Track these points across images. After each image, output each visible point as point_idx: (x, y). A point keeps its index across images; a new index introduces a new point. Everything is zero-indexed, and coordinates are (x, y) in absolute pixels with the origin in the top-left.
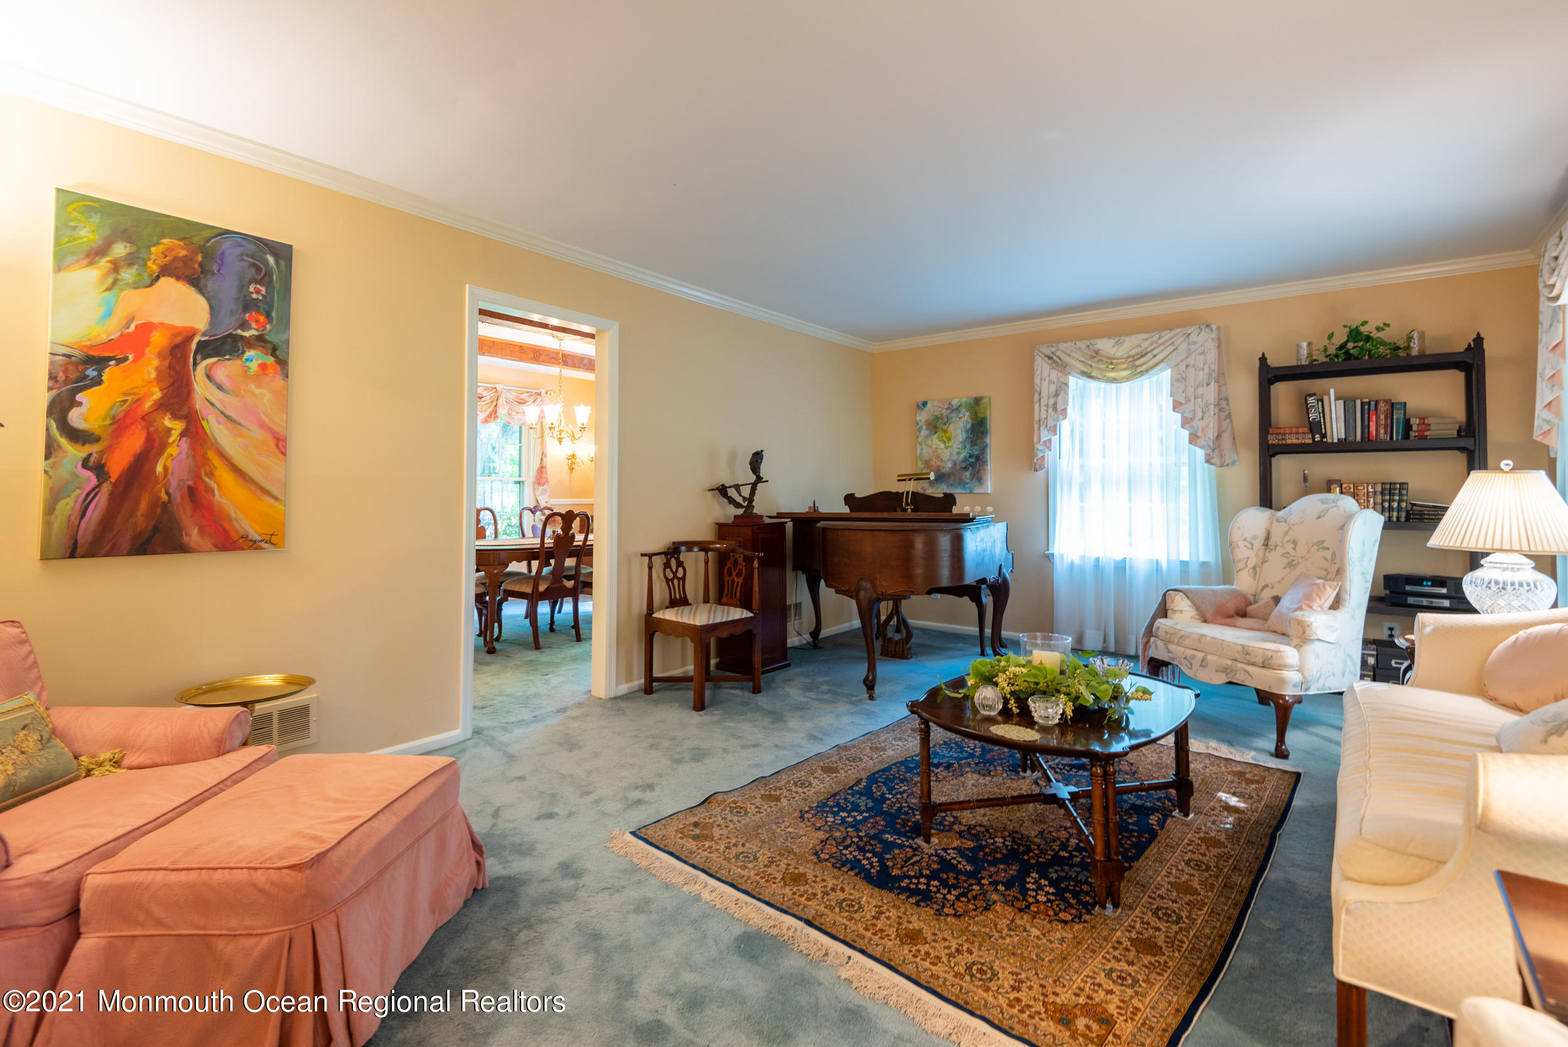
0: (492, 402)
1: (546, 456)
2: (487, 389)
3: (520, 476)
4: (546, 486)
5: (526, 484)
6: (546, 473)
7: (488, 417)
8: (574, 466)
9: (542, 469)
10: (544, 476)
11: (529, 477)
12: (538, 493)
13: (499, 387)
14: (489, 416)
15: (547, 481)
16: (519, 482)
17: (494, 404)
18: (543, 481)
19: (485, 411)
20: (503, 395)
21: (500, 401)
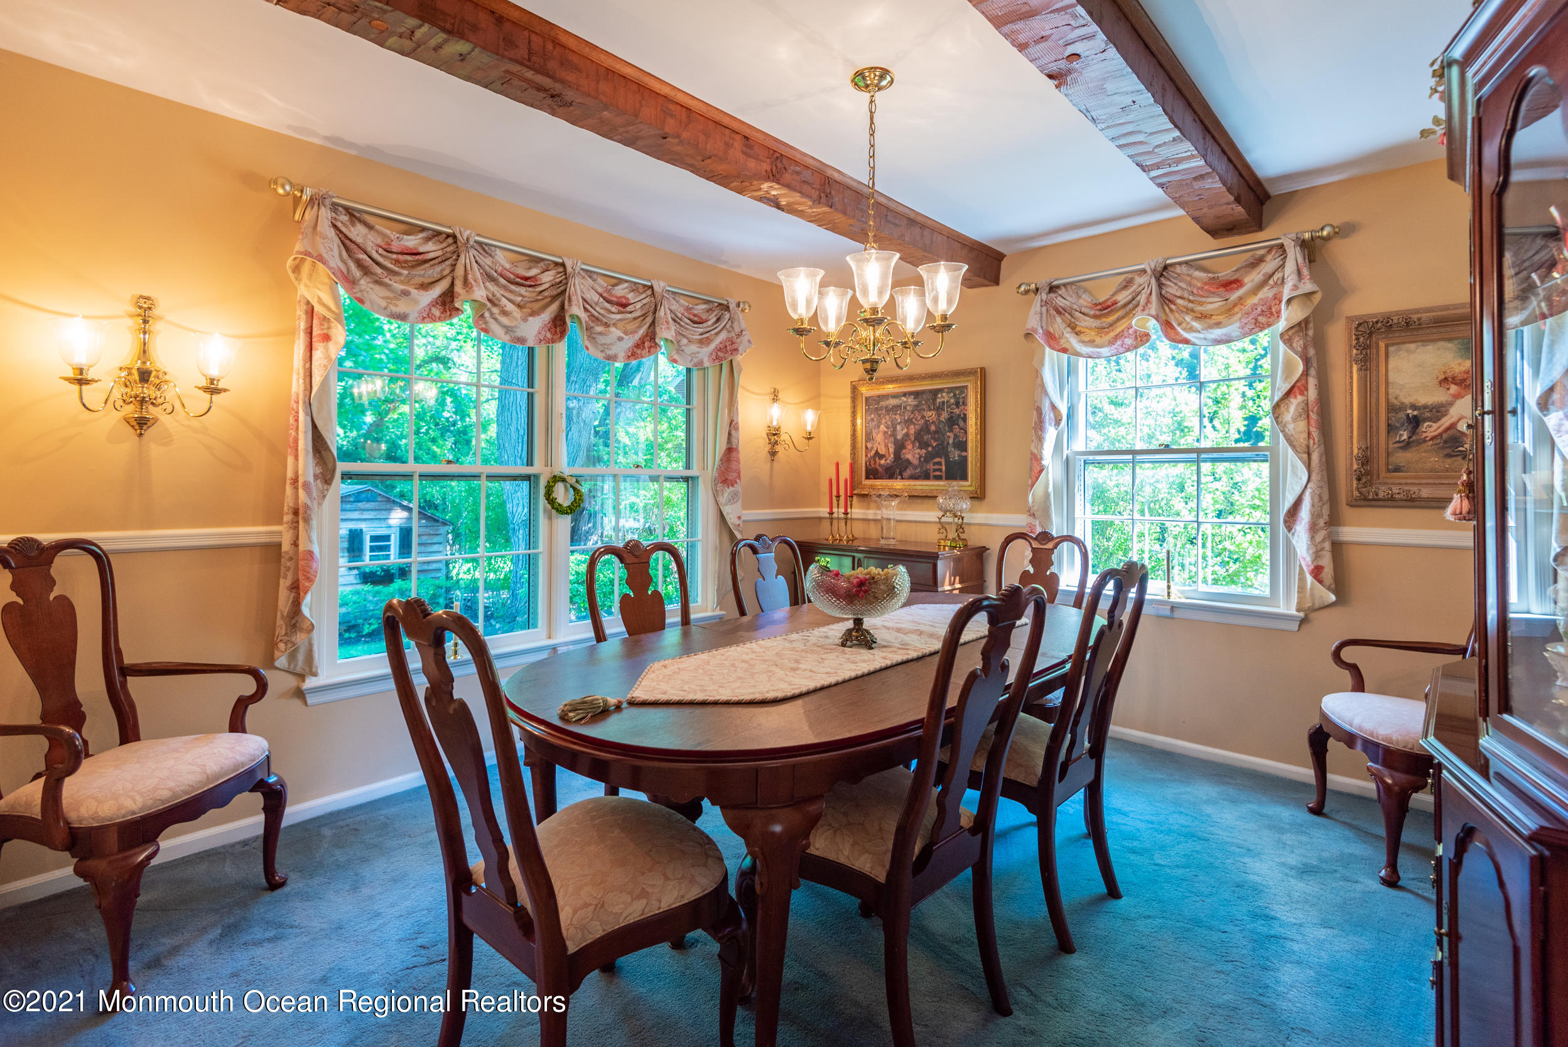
0: (644, 316)
1: (737, 429)
2: (635, 288)
3: (688, 466)
4: (738, 487)
5: (700, 480)
6: (738, 461)
7: (637, 346)
8: (777, 448)
9: (730, 451)
10: (734, 466)
11: (706, 470)
12: (722, 500)
13: (659, 286)
14: (639, 345)
15: (739, 477)
16: (686, 479)
17: (649, 320)
18: (732, 476)
19: (634, 332)
20: (665, 302)
21: (661, 313)
